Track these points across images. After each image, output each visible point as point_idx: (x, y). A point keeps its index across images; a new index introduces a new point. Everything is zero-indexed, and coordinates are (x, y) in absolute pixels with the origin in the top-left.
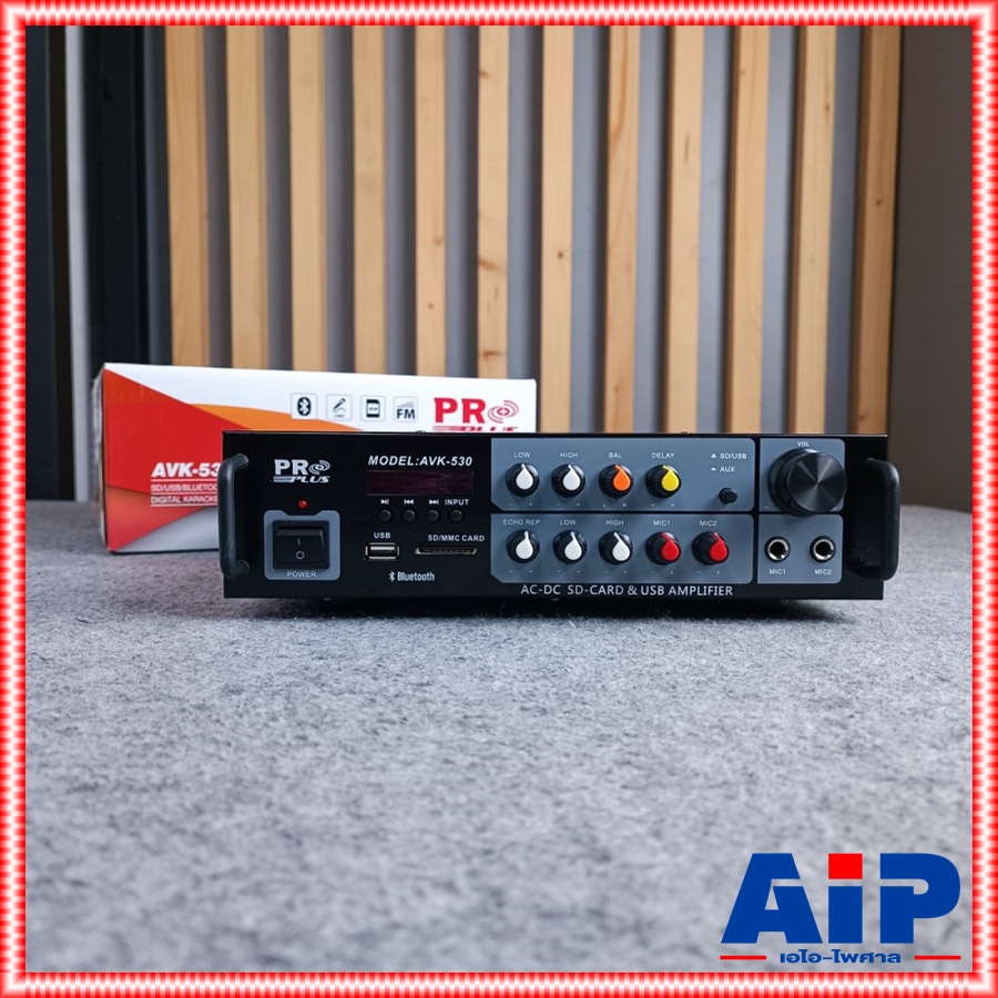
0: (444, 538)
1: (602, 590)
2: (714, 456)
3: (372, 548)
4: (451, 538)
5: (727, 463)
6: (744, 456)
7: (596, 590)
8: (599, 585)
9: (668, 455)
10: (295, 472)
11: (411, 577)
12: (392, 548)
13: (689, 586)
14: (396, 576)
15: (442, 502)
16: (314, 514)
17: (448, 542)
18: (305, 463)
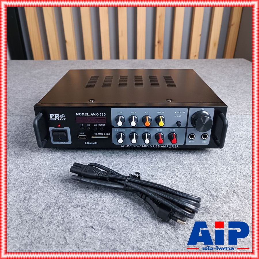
0: (99, 134)
2: (175, 113)
3: (80, 136)
5: (179, 114)
6: (185, 113)
8: (142, 145)
9: (162, 112)
10: (56, 117)
11: (91, 143)
12: (85, 136)
13: (166, 145)
14: (87, 143)
15: (98, 125)
16: (63, 128)
18: (58, 115)
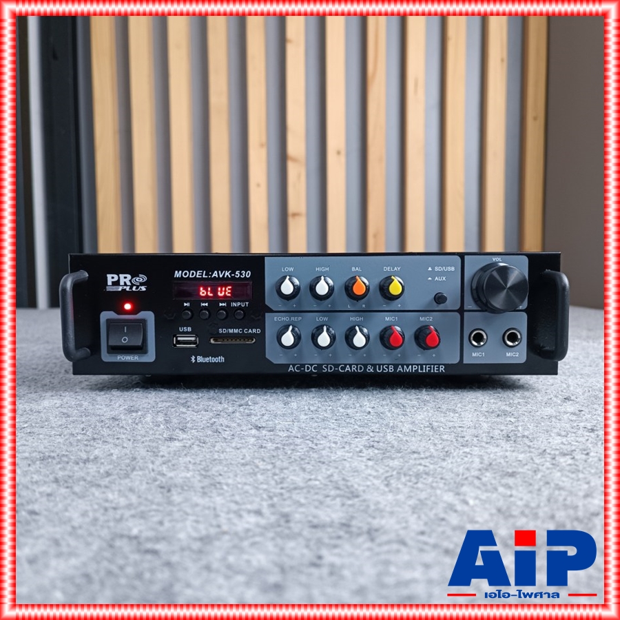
0: (231, 331)
1: (348, 368)
2: (430, 269)
3: (179, 339)
4: (236, 331)
5: (440, 274)
6: (453, 269)
7: (343, 368)
8: (346, 365)
9: (396, 269)
10: (122, 283)
11: (207, 360)
12: (193, 339)
13: (412, 365)
14: (196, 359)
15: (229, 305)
16: (136, 314)
17: (234, 334)
18: (129, 277)
